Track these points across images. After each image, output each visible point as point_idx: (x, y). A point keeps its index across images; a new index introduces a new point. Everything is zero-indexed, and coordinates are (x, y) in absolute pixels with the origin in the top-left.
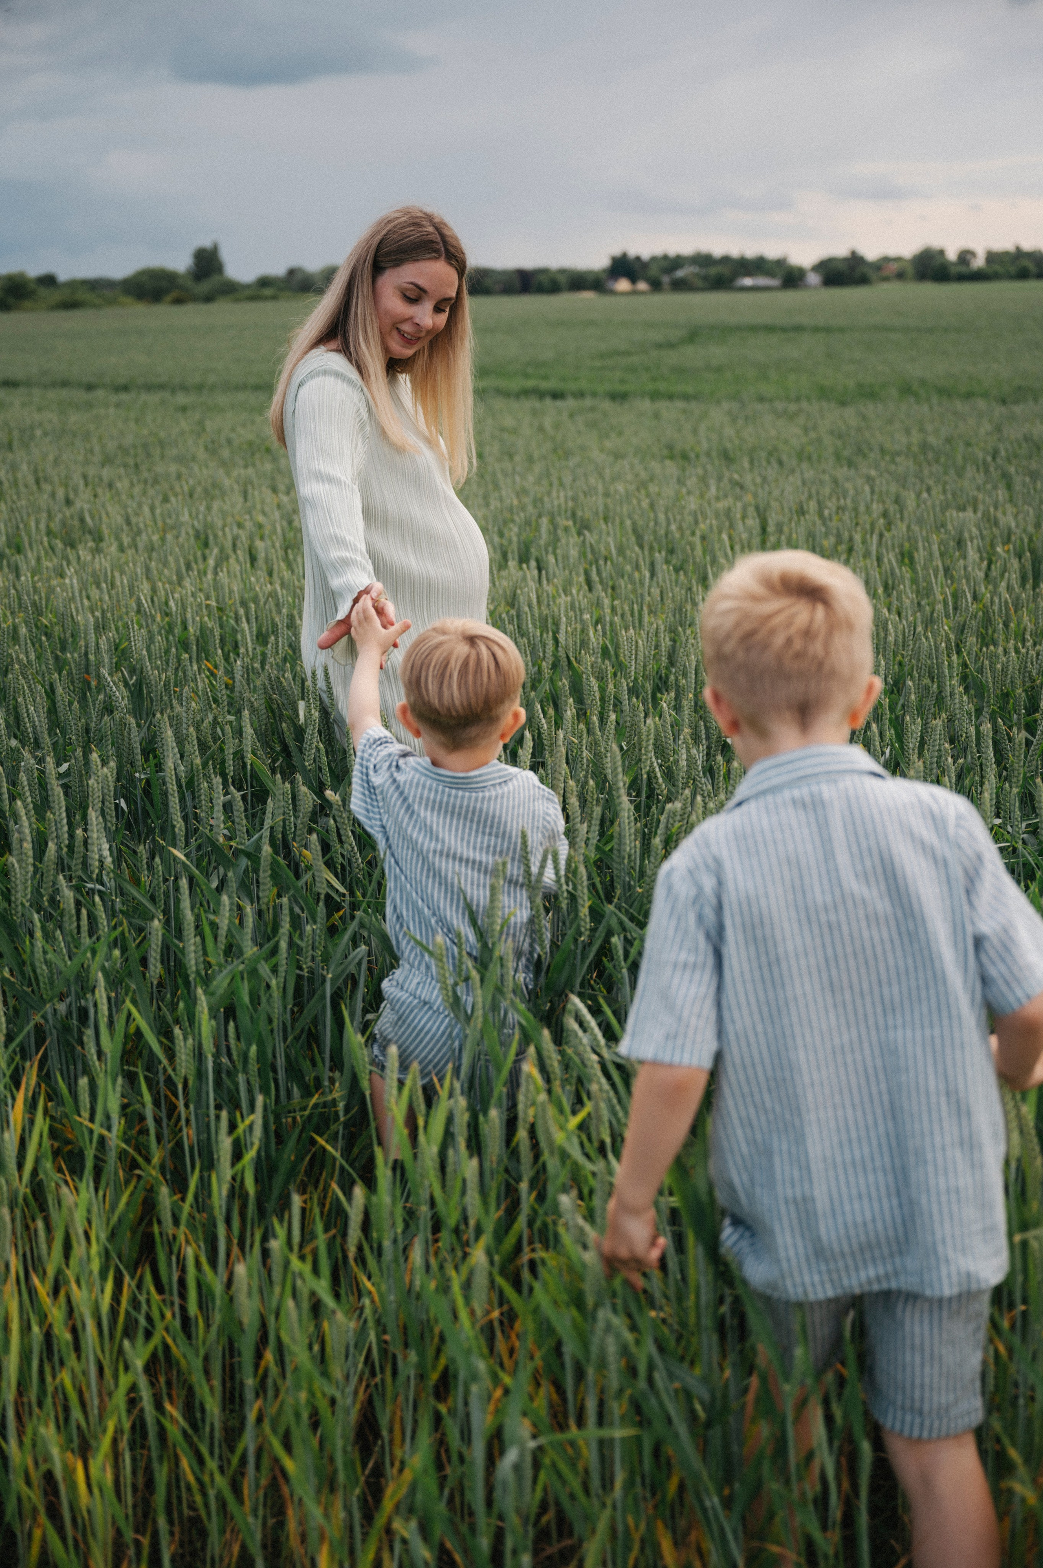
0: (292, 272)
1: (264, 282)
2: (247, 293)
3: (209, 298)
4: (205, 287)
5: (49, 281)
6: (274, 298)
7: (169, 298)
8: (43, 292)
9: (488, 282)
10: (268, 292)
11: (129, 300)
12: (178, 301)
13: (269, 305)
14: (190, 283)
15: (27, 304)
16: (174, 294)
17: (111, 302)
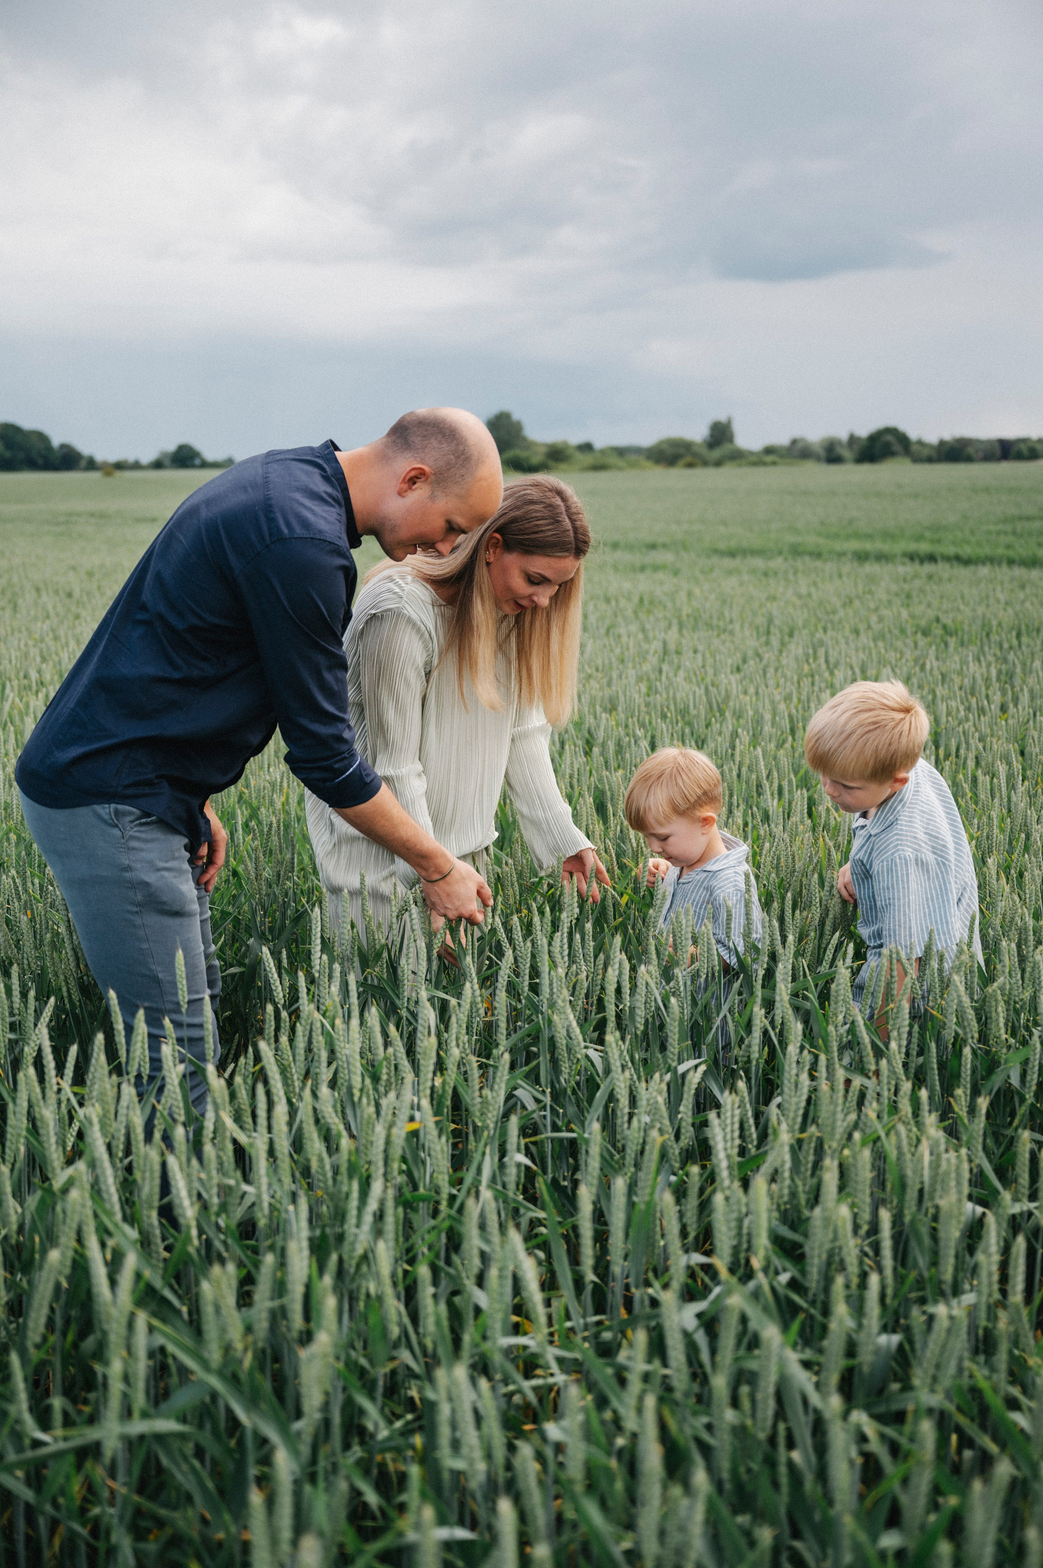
0: (794, 442)
1: (769, 450)
2: (754, 459)
3: (718, 464)
4: (716, 454)
5: (587, 447)
6: (774, 463)
7: (682, 462)
8: (579, 456)
9: (970, 450)
10: (770, 458)
11: (648, 464)
12: (690, 465)
13: (771, 470)
14: (704, 451)
15: (563, 466)
16: (688, 459)
17: (633, 465)
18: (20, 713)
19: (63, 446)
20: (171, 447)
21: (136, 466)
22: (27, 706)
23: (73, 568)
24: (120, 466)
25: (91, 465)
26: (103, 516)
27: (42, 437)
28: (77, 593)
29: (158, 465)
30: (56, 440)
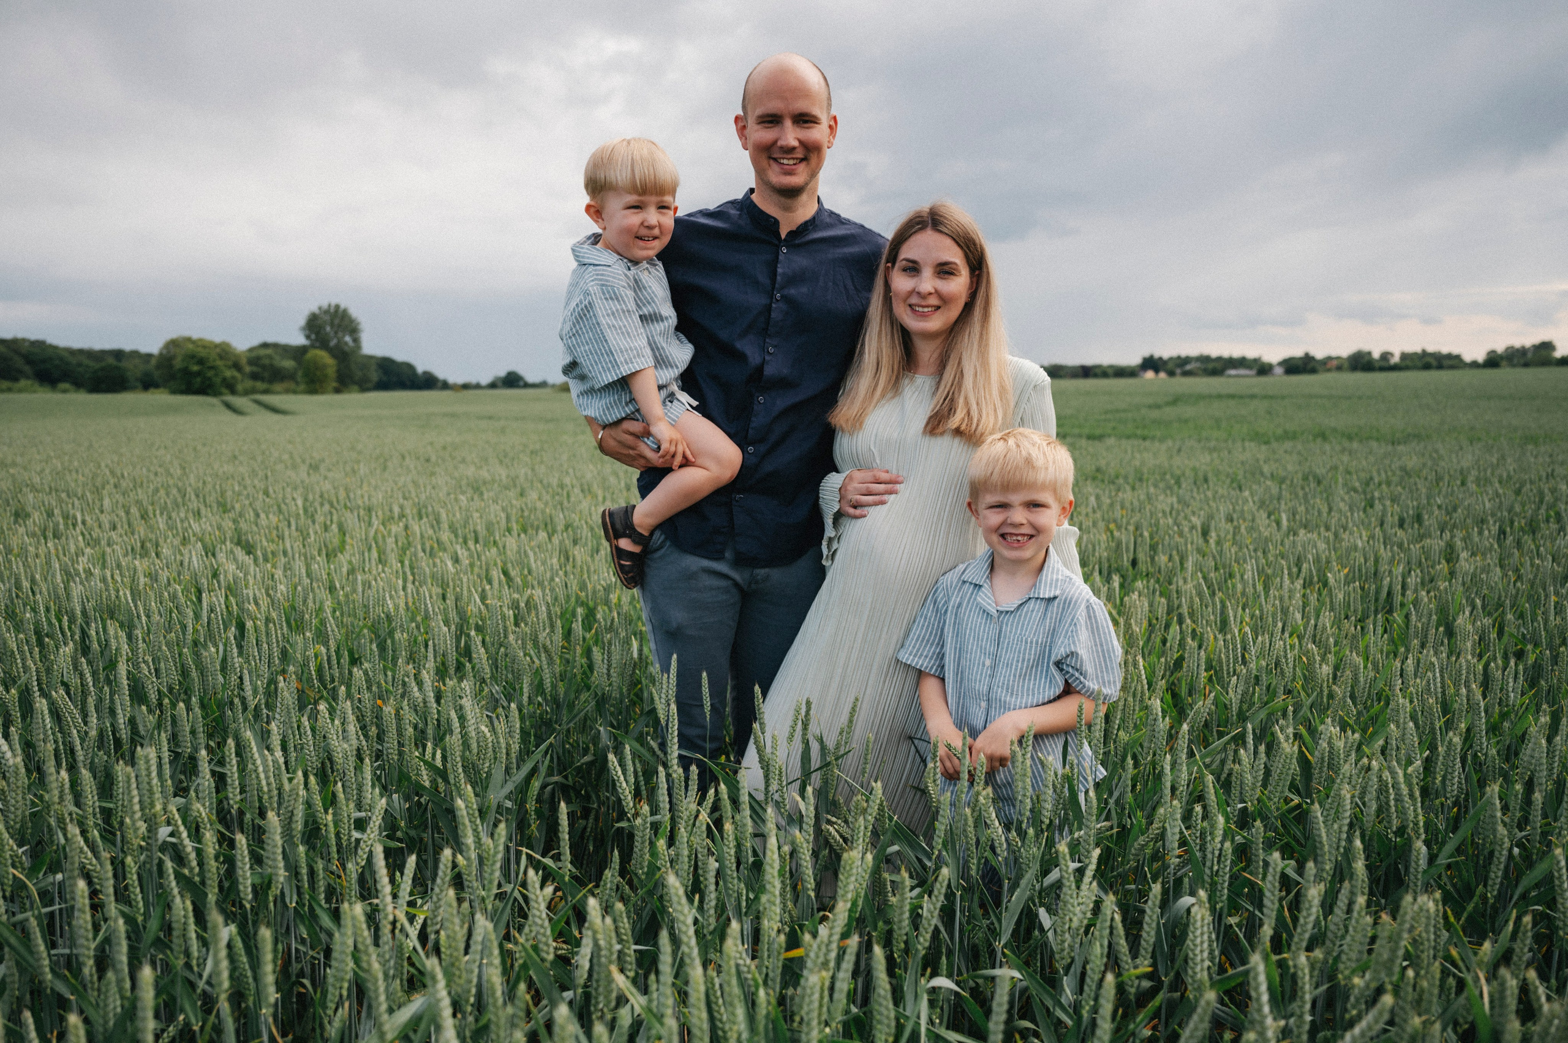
18: (384, 537)
19: (425, 373)
20: (502, 373)
21: (478, 386)
22: (390, 532)
23: (431, 444)
24: (466, 387)
25: (445, 386)
26: (453, 415)
27: (410, 367)
28: (433, 459)
29: (493, 385)
30: (420, 369)
